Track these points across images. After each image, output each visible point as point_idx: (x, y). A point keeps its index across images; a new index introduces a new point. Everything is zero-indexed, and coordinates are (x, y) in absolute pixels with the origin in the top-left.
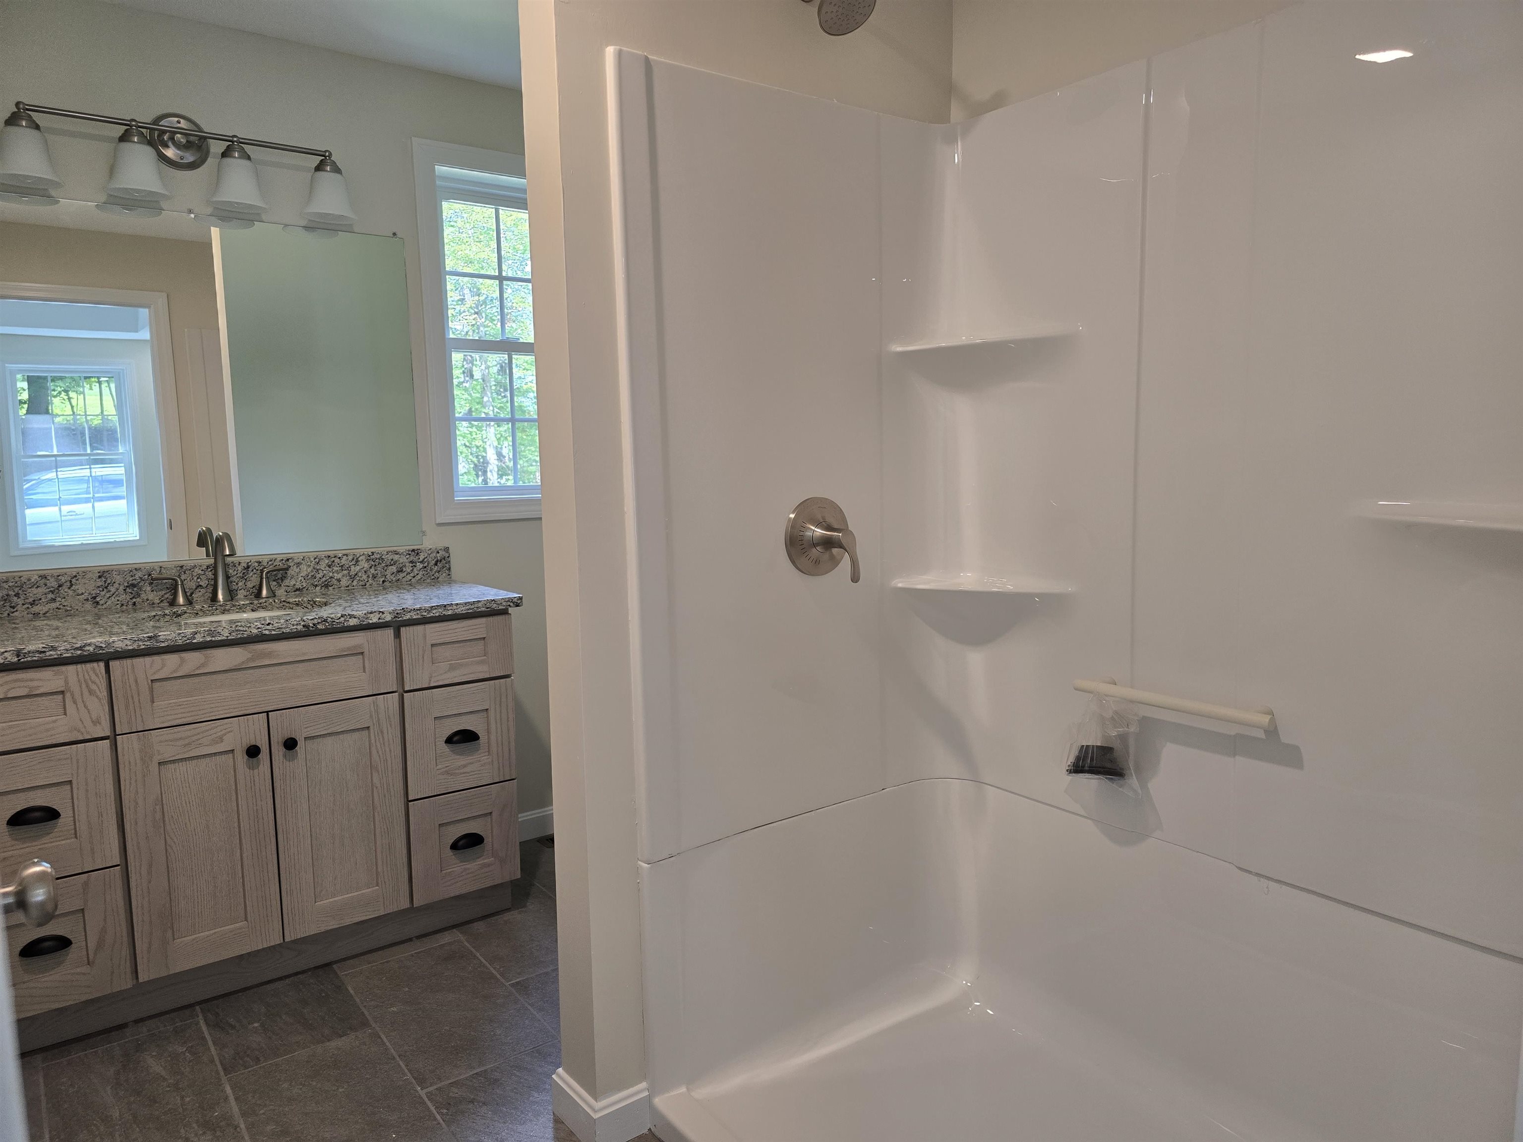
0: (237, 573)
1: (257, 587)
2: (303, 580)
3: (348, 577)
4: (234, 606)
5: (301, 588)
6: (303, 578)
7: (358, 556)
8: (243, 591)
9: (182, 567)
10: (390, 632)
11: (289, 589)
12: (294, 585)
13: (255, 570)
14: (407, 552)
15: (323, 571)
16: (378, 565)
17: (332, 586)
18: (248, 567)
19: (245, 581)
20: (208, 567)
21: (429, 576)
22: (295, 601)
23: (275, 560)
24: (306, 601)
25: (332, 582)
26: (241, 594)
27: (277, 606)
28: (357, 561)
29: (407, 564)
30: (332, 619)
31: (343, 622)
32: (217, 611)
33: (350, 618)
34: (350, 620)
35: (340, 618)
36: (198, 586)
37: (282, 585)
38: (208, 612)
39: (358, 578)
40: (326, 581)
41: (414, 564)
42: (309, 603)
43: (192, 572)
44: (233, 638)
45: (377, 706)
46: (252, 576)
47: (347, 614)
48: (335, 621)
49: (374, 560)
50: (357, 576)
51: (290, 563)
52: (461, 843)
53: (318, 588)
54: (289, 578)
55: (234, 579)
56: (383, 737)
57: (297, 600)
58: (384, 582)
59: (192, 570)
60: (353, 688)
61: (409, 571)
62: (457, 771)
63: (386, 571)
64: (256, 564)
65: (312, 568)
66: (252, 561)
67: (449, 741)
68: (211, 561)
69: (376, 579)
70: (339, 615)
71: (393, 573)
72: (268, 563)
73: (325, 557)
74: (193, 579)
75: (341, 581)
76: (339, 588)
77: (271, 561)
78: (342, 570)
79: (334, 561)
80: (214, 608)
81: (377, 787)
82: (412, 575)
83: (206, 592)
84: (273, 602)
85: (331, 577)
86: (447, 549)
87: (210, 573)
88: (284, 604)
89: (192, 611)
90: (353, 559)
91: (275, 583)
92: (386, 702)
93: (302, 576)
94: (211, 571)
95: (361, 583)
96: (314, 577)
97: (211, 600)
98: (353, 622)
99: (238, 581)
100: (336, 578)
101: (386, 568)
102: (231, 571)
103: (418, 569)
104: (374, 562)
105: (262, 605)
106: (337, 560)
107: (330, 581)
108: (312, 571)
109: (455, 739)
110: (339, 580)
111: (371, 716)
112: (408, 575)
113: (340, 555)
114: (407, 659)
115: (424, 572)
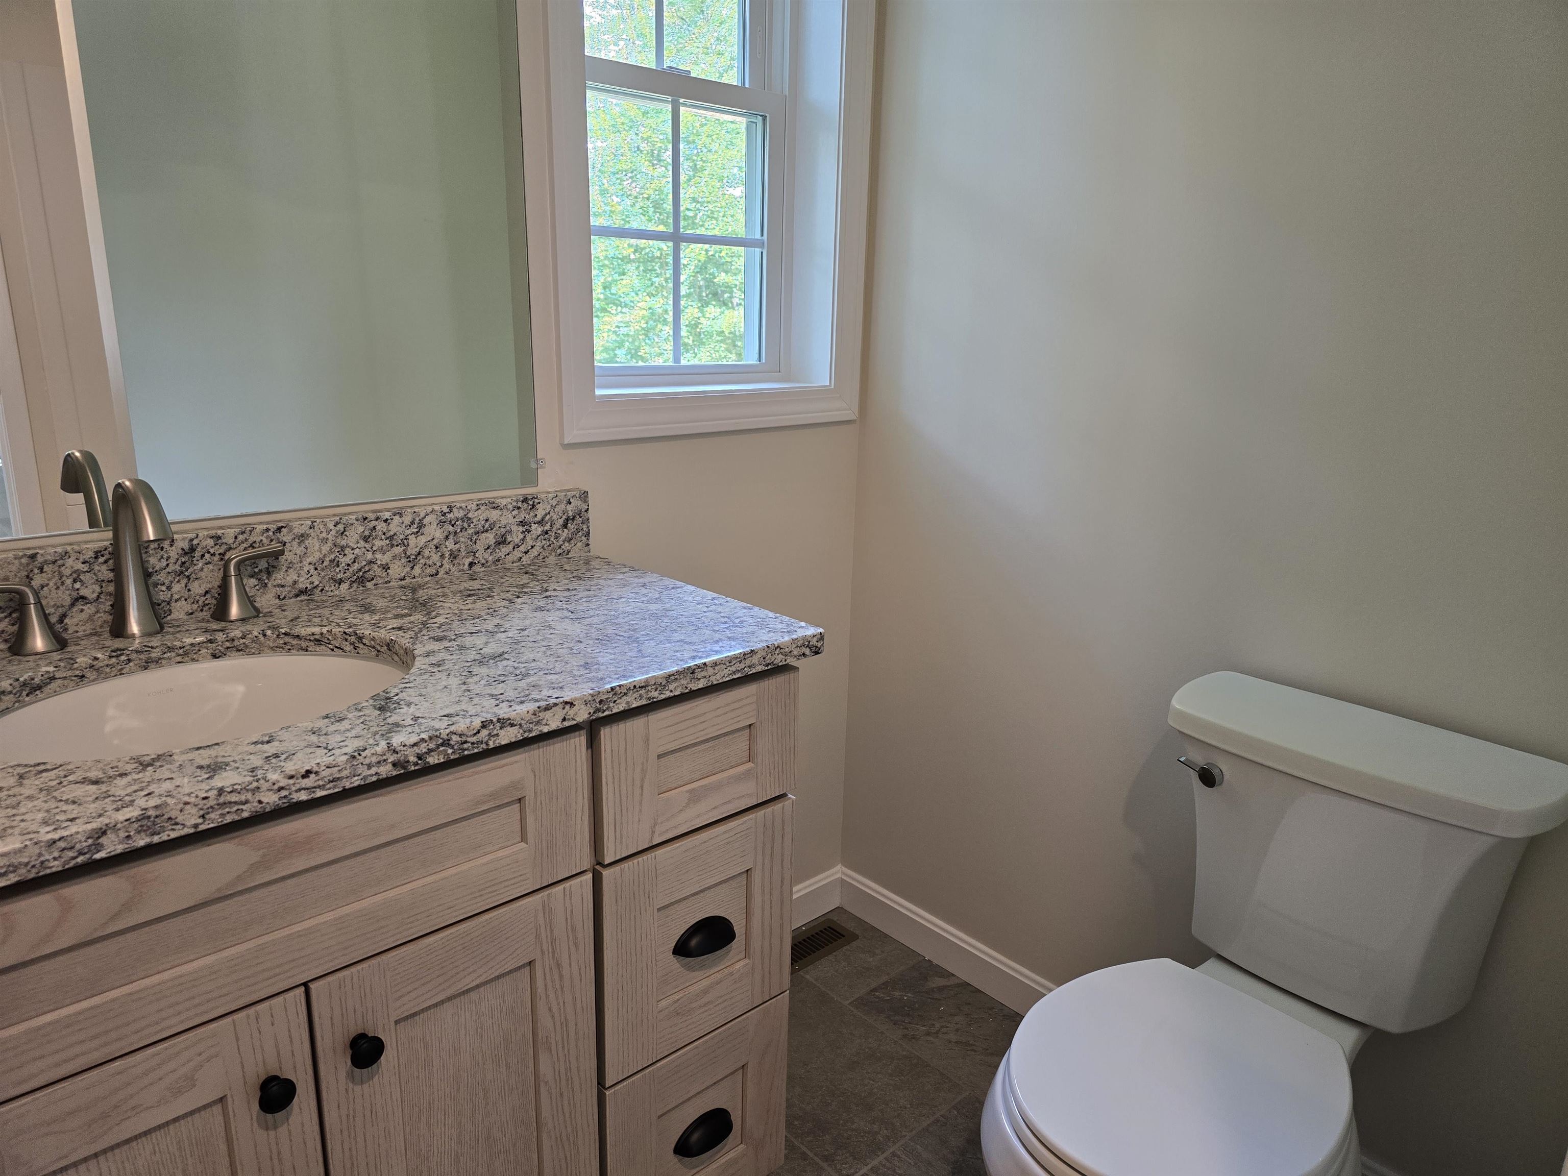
0: (168, 565)
1: (215, 592)
2: (312, 571)
3: (403, 560)
4: (170, 649)
5: (309, 587)
6: (312, 567)
7: (422, 515)
8: (184, 602)
9: (33, 557)
10: (579, 741)
11: (284, 592)
12: (295, 582)
13: (207, 556)
14: (515, 504)
15: (353, 549)
16: (461, 531)
17: (373, 579)
18: (192, 549)
19: (185, 580)
20: (97, 554)
21: (554, 550)
22: (313, 634)
23: (251, 531)
24: (339, 635)
25: (371, 572)
26: (179, 611)
27: (271, 645)
28: (421, 526)
29: (514, 528)
30: (460, 735)
31: (485, 740)
32: (131, 664)
33: (501, 728)
34: (502, 732)
35: (478, 732)
36: (77, 600)
37: (269, 585)
38: (108, 670)
39: (422, 561)
40: (360, 570)
41: (526, 527)
42: (346, 640)
43: (60, 567)
44: (212, 825)
45: (551, 911)
46: (202, 569)
47: (495, 720)
48: (469, 739)
49: (453, 522)
50: (420, 557)
51: (285, 536)
52: (695, 1137)
53: (344, 586)
54: (284, 568)
55: (162, 577)
56: (561, 977)
57: (317, 630)
58: (471, 565)
59: (60, 562)
60: (501, 882)
61: (517, 541)
62: (694, 1005)
63: (475, 543)
64: (211, 542)
65: (330, 544)
66: (200, 535)
67: (680, 948)
68: (103, 537)
69: (456, 562)
70: (477, 723)
71: (488, 548)
72: (236, 538)
73: (357, 520)
74: (63, 584)
75: (389, 568)
76: (386, 583)
77: (243, 533)
78: (392, 546)
79: (374, 528)
80: (123, 658)
81: (547, 1083)
82: (522, 548)
83: (97, 612)
84: (261, 636)
85: (371, 562)
86: (583, 496)
87: (104, 567)
88: (287, 639)
89: (69, 673)
90: (413, 523)
91: (253, 581)
92: (567, 898)
93: (310, 564)
94: (106, 562)
95: (429, 571)
96: (335, 563)
97: (111, 632)
98: (508, 736)
99: (172, 582)
100: (379, 562)
101: (475, 537)
102: (153, 560)
103: (534, 536)
104: (453, 526)
105: (236, 643)
106: (381, 526)
107: (369, 571)
108: (331, 552)
109: (691, 941)
110: (386, 568)
111: (538, 936)
112: (516, 550)
113: (387, 515)
114: (611, 795)
115: (544, 542)
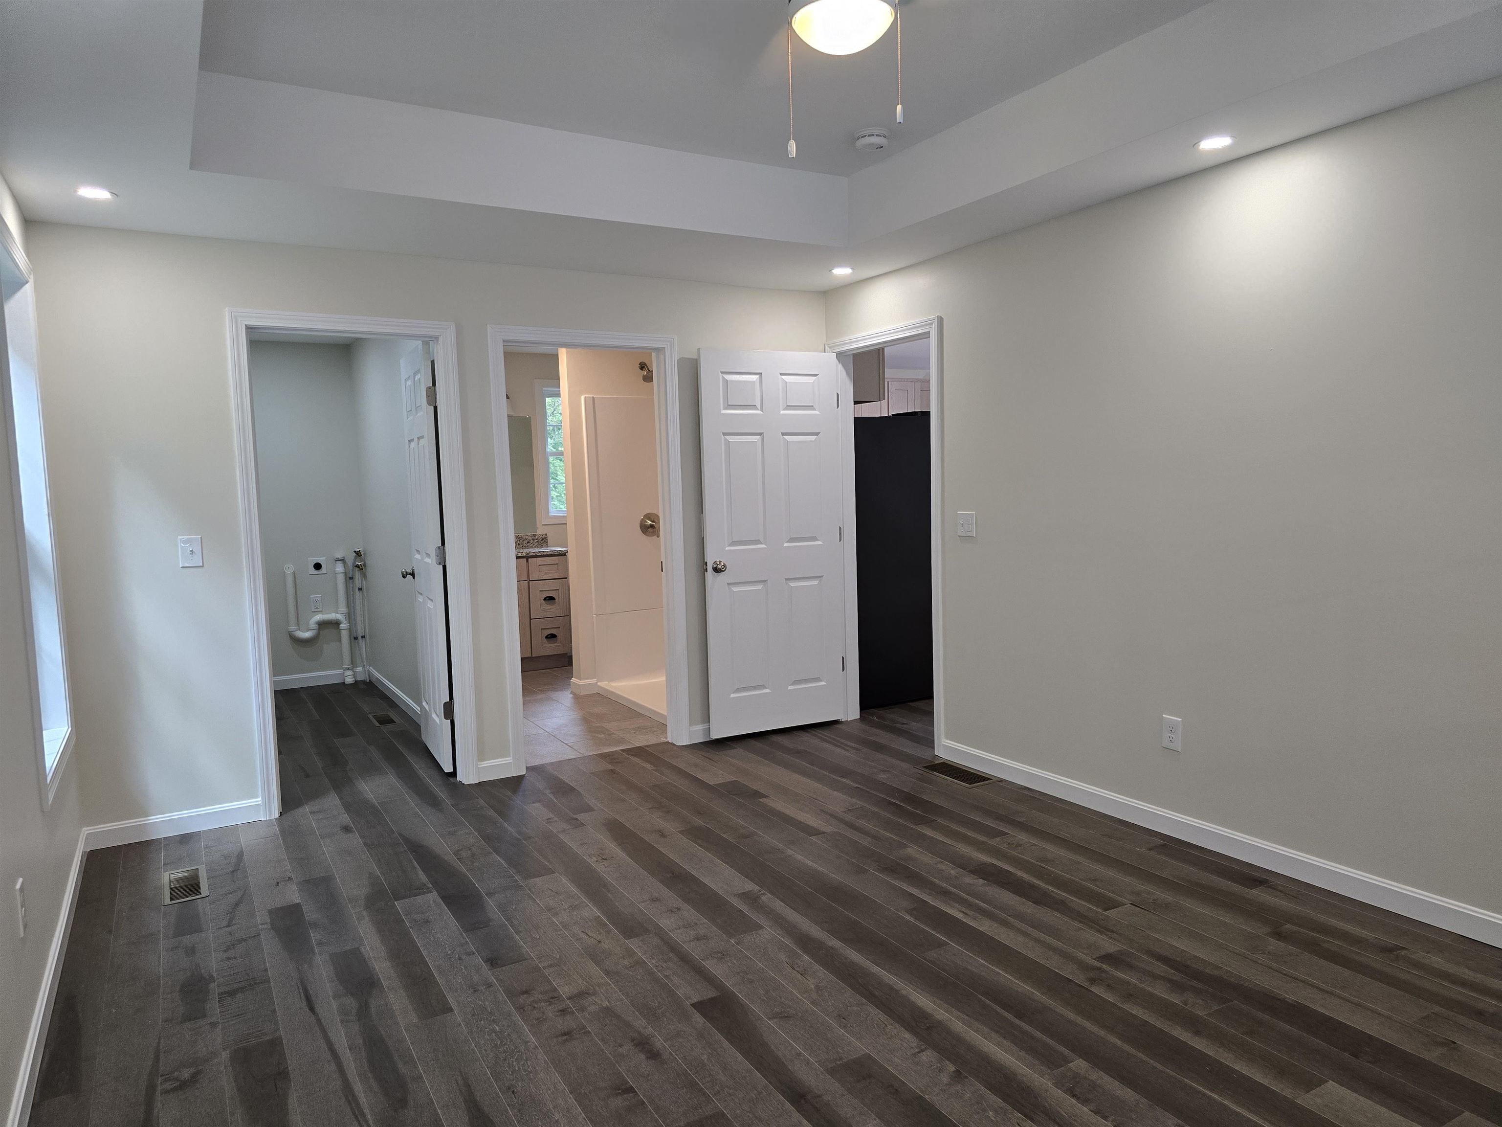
10: (525, 560)
52: (549, 636)
62: (548, 611)
67: (545, 599)
86: (546, 535)
109: (547, 599)
